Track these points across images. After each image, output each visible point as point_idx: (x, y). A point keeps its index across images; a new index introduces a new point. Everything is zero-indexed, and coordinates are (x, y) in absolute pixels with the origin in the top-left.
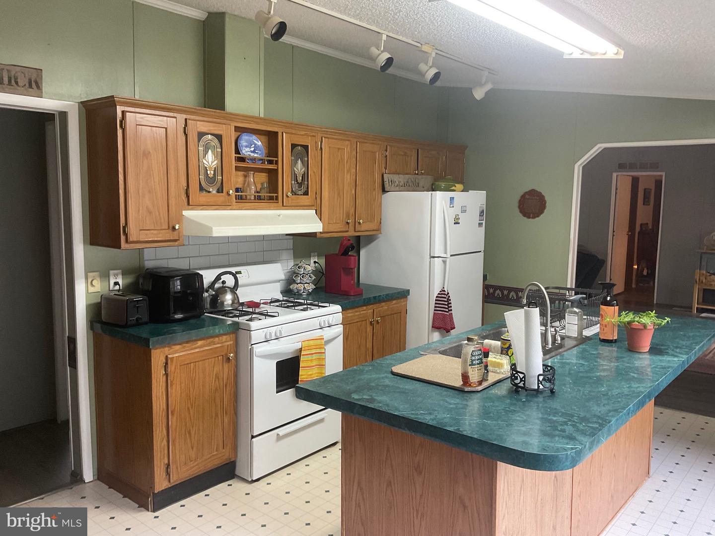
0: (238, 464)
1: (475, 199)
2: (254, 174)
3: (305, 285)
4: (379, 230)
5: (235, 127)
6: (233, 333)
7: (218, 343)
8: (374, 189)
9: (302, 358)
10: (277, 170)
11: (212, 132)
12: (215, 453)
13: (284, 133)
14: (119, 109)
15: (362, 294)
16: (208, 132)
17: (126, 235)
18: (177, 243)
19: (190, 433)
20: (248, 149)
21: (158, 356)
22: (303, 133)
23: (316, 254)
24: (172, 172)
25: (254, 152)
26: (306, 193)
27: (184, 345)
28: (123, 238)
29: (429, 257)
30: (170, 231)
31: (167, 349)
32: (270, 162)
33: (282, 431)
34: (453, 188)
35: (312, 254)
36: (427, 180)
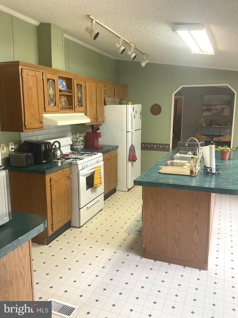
0: (72, 221)
1: (138, 107)
2: (64, 97)
3: (80, 146)
4: (103, 122)
5: (59, 76)
6: (70, 167)
7: (65, 171)
8: (102, 104)
9: (95, 175)
10: (72, 96)
11: (52, 79)
12: (66, 217)
13: (74, 80)
14: (20, 67)
15: (102, 149)
16: (51, 79)
17: (25, 126)
18: (42, 129)
19: (58, 210)
20: (61, 86)
21: (48, 178)
22: (80, 79)
23: (79, 133)
24: (40, 97)
25: (63, 87)
26: (82, 106)
27: (55, 173)
28: (24, 127)
29: (126, 132)
30: (40, 123)
31: (50, 175)
32: (69, 92)
33: (89, 205)
34: (129, 103)
35: (78, 133)
36: (117, 100)
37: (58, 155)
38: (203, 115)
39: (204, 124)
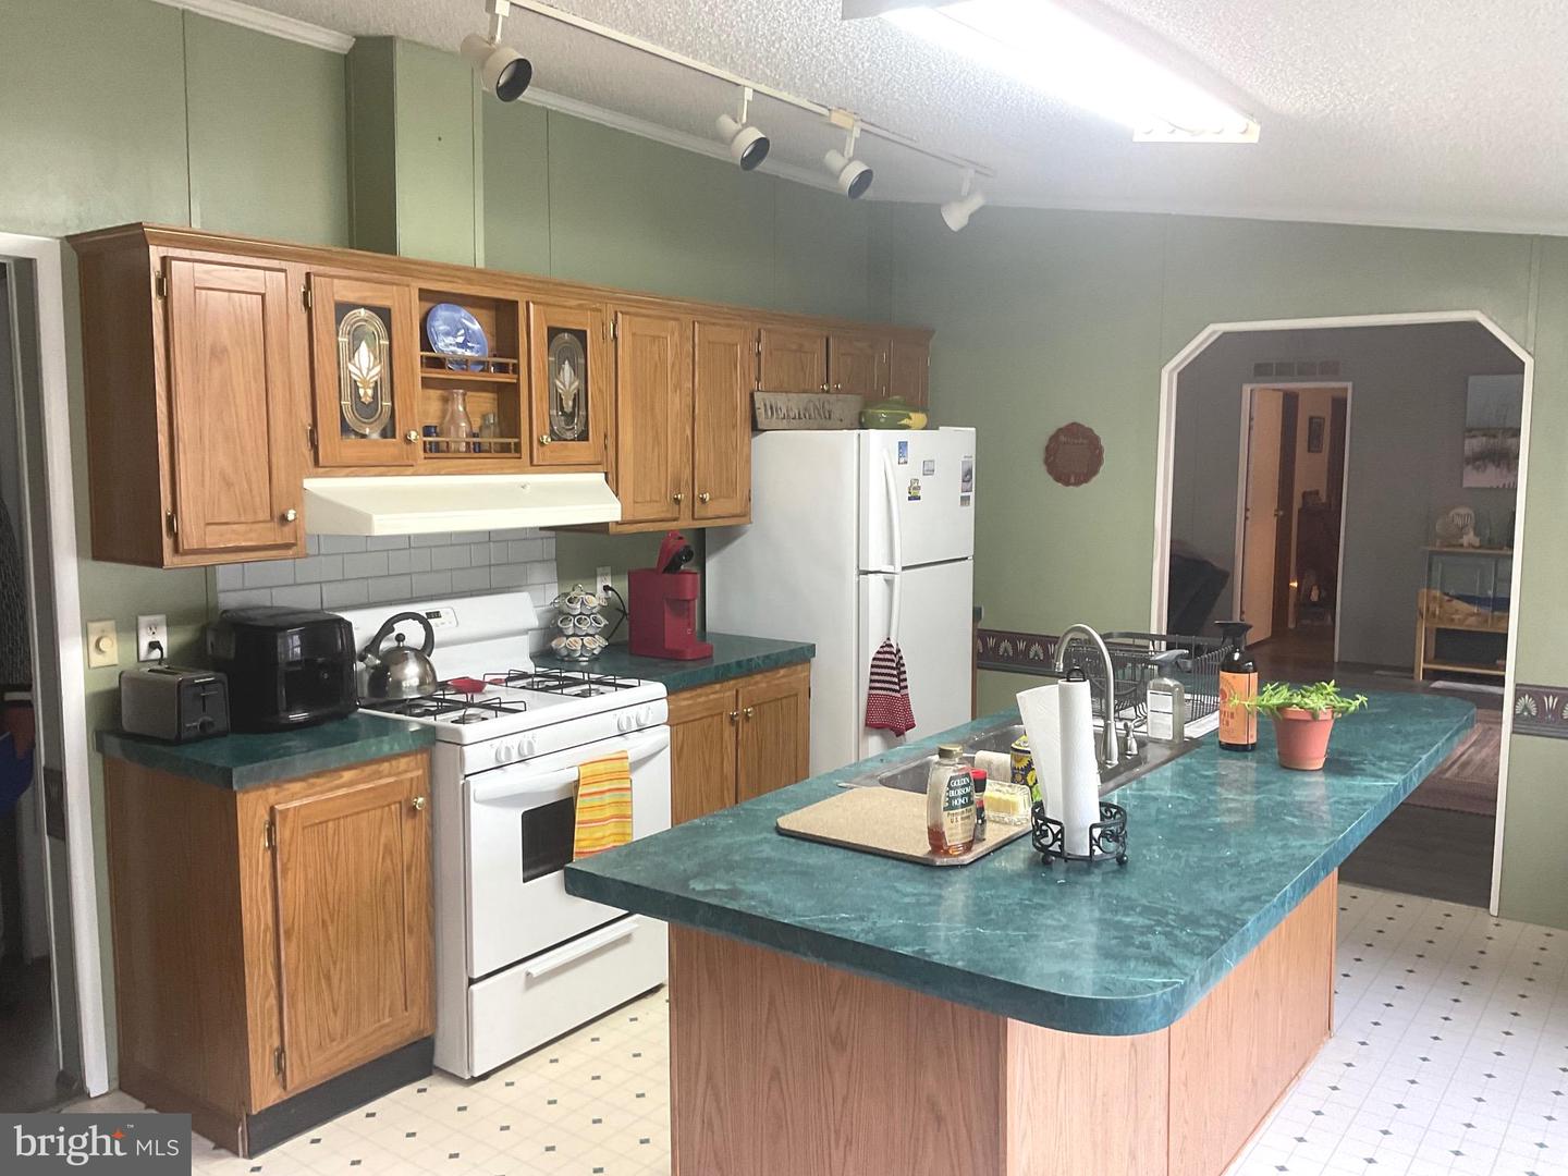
0: (439, 1044)
1: (953, 446)
2: (464, 395)
3: (586, 639)
4: (745, 514)
5: (420, 290)
6: (422, 750)
7: (389, 775)
8: (734, 426)
9: (580, 803)
10: (515, 387)
11: (368, 302)
12: (387, 1020)
13: (531, 305)
14: (156, 253)
15: (711, 656)
16: (361, 302)
17: (175, 536)
18: (291, 552)
19: (328, 978)
20: (450, 340)
21: (252, 808)
22: (574, 303)
23: (608, 569)
24: (278, 392)
25: (463, 345)
26: (584, 436)
27: (312, 781)
28: (167, 542)
29: (855, 572)
30: (275, 525)
31: (271, 791)
32: (502, 368)
33: (536, 967)
34: (905, 422)
35: (599, 570)
36: (849, 405)
37: (404, 684)
38: (1465, 486)
39: (1470, 538)
